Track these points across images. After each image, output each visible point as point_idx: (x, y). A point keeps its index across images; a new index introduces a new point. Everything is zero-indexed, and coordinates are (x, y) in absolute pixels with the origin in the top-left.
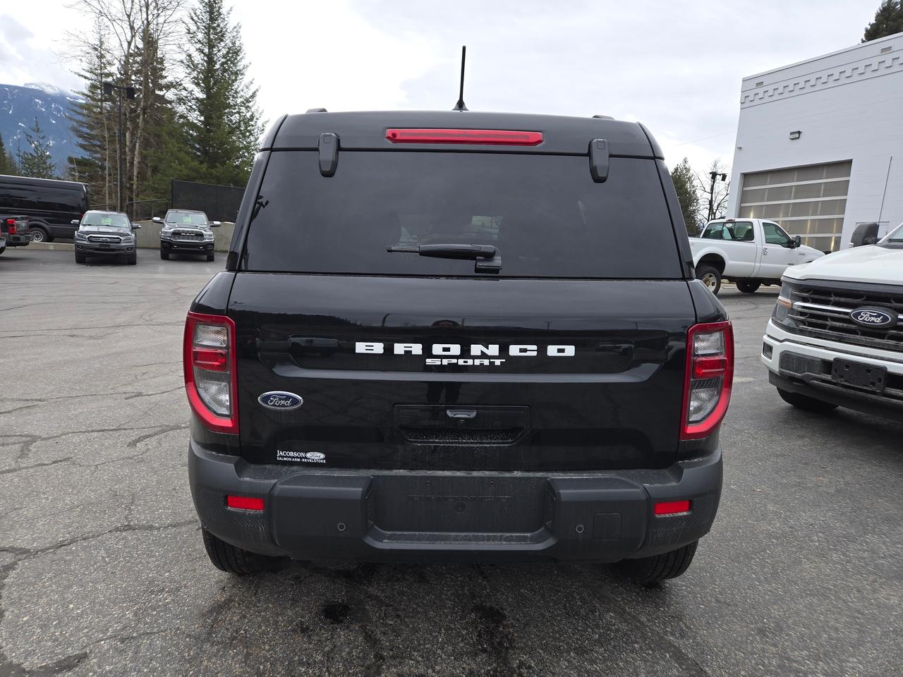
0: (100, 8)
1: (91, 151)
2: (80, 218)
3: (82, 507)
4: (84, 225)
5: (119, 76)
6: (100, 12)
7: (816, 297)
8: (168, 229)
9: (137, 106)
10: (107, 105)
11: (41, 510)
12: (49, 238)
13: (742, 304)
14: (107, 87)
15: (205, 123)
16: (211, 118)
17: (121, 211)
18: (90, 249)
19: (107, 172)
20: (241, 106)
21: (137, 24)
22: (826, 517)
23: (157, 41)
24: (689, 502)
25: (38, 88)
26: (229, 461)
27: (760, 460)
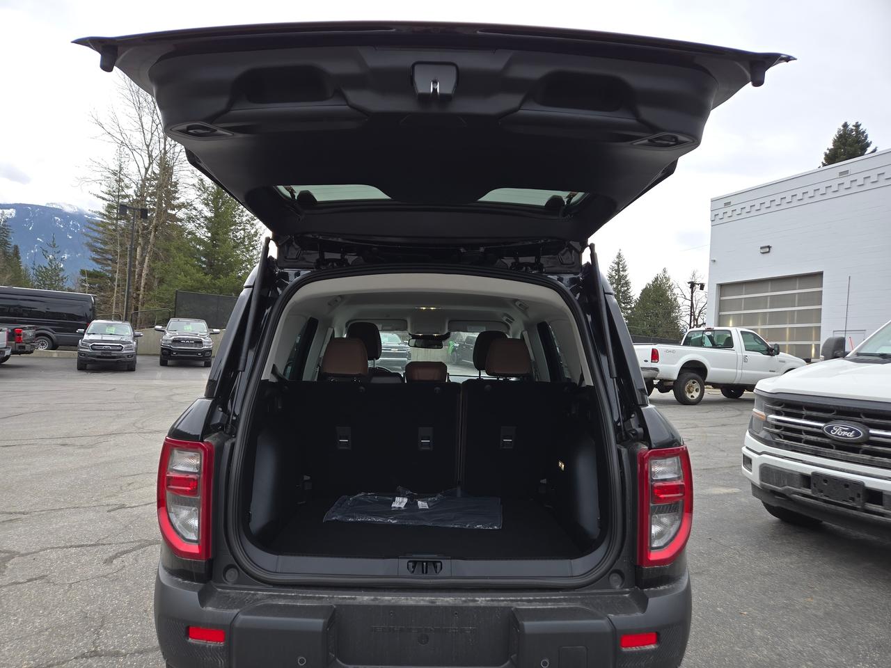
0: (122, 139)
1: (103, 264)
2: (86, 327)
3: (50, 630)
4: (89, 334)
5: (135, 197)
6: (122, 142)
7: (789, 410)
8: (169, 336)
9: (150, 224)
10: (122, 223)
11: (9, 634)
12: (54, 347)
13: (726, 411)
14: (123, 208)
15: (212, 239)
16: (218, 234)
17: (126, 320)
18: (92, 356)
19: (116, 284)
20: (247, 223)
21: (155, 153)
22: (815, 643)
23: (172, 167)
24: (655, 635)
25: (58, 207)
26: (193, 589)
27: (747, 579)
